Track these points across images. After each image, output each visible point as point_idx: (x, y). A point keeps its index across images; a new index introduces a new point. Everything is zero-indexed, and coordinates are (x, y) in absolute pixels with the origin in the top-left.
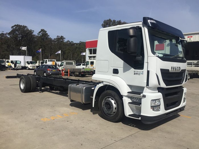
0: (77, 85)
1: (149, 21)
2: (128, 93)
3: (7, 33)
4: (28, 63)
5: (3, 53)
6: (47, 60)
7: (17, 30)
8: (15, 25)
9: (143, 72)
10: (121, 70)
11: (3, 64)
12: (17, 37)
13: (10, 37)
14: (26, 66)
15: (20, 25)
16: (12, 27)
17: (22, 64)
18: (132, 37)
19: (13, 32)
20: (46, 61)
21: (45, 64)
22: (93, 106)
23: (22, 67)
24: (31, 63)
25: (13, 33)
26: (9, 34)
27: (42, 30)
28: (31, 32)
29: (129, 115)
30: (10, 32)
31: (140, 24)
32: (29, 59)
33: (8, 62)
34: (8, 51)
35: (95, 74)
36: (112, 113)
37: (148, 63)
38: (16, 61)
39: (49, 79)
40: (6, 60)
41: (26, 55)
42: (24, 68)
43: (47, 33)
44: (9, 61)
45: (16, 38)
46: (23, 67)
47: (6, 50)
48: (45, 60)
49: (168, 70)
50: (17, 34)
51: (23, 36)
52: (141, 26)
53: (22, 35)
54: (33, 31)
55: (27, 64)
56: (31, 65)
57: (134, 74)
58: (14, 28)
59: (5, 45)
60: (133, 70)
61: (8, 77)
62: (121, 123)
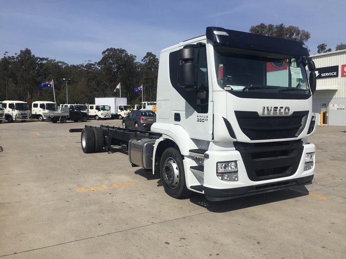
0: (137, 140)
1: (215, 32)
2: (190, 151)
3: (96, 63)
4: (121, 109)
5: (91, 94)
6: (146, 102)
7: (111, 57)
8: (108, 50)
9: (207, 117)
10: (183, 115)
11: (84, 111)
12: (111, 68)
13: (101, 68)
14: (118, 114)
15: (114, 49)
16: (104, 52)
17: (113, 111)
18: (186, 60)
19: (104, 61)
20: (145, 104)
21: (142, 109)
22: (153, 174)
23: (112, 115)
24: (126, 108)
25: (105, 63)
26: (99, 64)
27: (149, 54)
28: (131, 58)
29: (191, 187)
30: (100, 60)
31: (203, 39)
32: (123, 102)
33: (92, 108)
34: (98, 91)
35: (155, 122)
36: (174, 184)
37: (213, 101)
38: (104, 106)
39: (119, 132)
40: (90, 105)
41: (119, 96)
42: (115, 117)
43: (157, 57)
44: (93, 106)
45: (109, 70)
46: (114, 115)
47: (95, 89)
48: (143, 103)
49: (256, 113)
50: (110, 63)
51: (120, 66)
52: (205, 42)
53: (118, 64)
54: (135, 56)
55: (119, 110)
56: (125, 111)
57: (197, 120)
58: (106, 53)
59: (94, 82)
60: (196, 113)
61: (72, 131)
62: (188, 200)
